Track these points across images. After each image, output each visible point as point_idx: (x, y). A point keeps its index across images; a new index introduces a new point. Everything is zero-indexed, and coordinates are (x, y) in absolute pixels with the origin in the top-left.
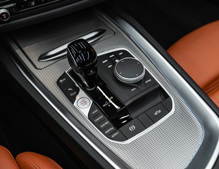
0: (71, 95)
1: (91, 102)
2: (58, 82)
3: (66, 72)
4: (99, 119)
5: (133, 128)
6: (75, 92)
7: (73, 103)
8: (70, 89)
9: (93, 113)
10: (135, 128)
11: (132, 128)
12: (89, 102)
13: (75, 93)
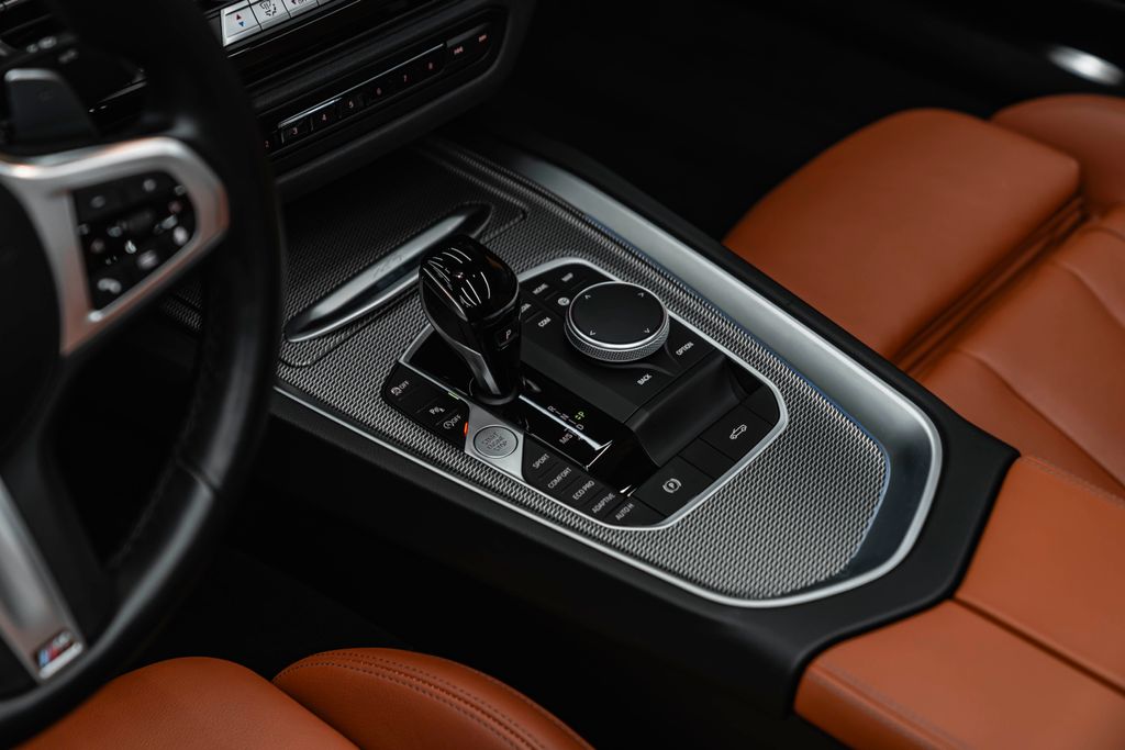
0: (447, 425)
1: (521, 437)
2: (385, 394)
3: (401, 361)
4: (559, 478)
5: (675, 485)
6: (455, 415)
7: (462, 448)
8: (437, 409)
9: (537, 465)
10: (680, 484)
11: (672, 485)
12: (514, 438)
13: (456, 420)
